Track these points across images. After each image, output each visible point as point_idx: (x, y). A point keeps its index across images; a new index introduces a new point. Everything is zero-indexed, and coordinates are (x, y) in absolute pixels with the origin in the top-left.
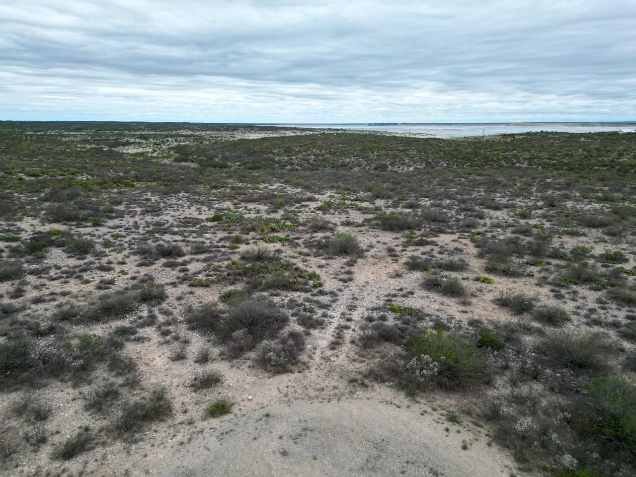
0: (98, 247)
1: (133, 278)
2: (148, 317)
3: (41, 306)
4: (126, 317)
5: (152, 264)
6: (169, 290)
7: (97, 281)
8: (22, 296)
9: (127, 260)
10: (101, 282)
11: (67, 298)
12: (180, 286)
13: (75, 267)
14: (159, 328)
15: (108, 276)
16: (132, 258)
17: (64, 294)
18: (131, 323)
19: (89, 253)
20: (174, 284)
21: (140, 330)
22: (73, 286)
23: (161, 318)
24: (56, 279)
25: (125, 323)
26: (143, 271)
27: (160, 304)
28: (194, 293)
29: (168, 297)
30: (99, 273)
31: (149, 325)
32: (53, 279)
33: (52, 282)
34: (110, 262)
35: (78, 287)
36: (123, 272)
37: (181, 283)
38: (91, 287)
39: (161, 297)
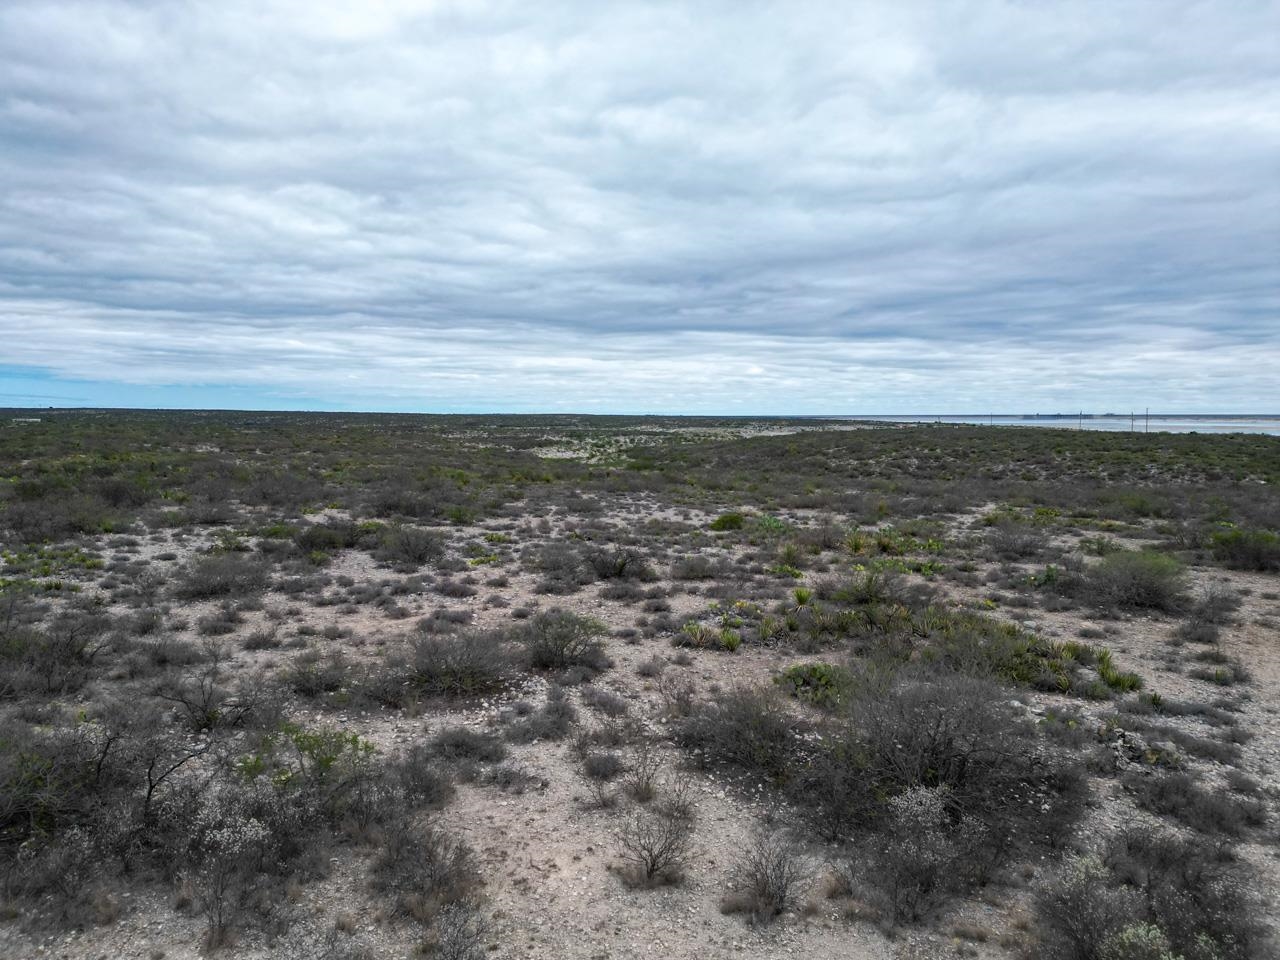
0: (450, 555)
1: (520, 615)
2: (549, 711)
3: (263, 656)
4: (480, 706)
5: (573, 590)
6: (616, 650)
7: (428, 611)
8: (230, 631)
9: (511, 580)
10: (437, 616)
11: (337, 645)
12: (649, 643)
13: (386, 583)
14: (581, 748)
15: (455, 606)
16: (525, 577)
17: (333, 634)
18: (490, 724)
19: (428, 562)
20: (629, 637)
21: (517, 751)
22: (365, 622)
23: (589, 720)
24: (331, 603)
25: (474, 722)
26: (547, 603)
27: (589, 681)
28: (689, 664)
29: (611, 665)
30: (437, 598)
31: (547, 737)
32: (322, 604)
33: (319, 611)
34: (472, 582)
35: (375, 623)
36: (497, 602)
37: (650, 635)
38: (407, 625)
39: (594, 664)
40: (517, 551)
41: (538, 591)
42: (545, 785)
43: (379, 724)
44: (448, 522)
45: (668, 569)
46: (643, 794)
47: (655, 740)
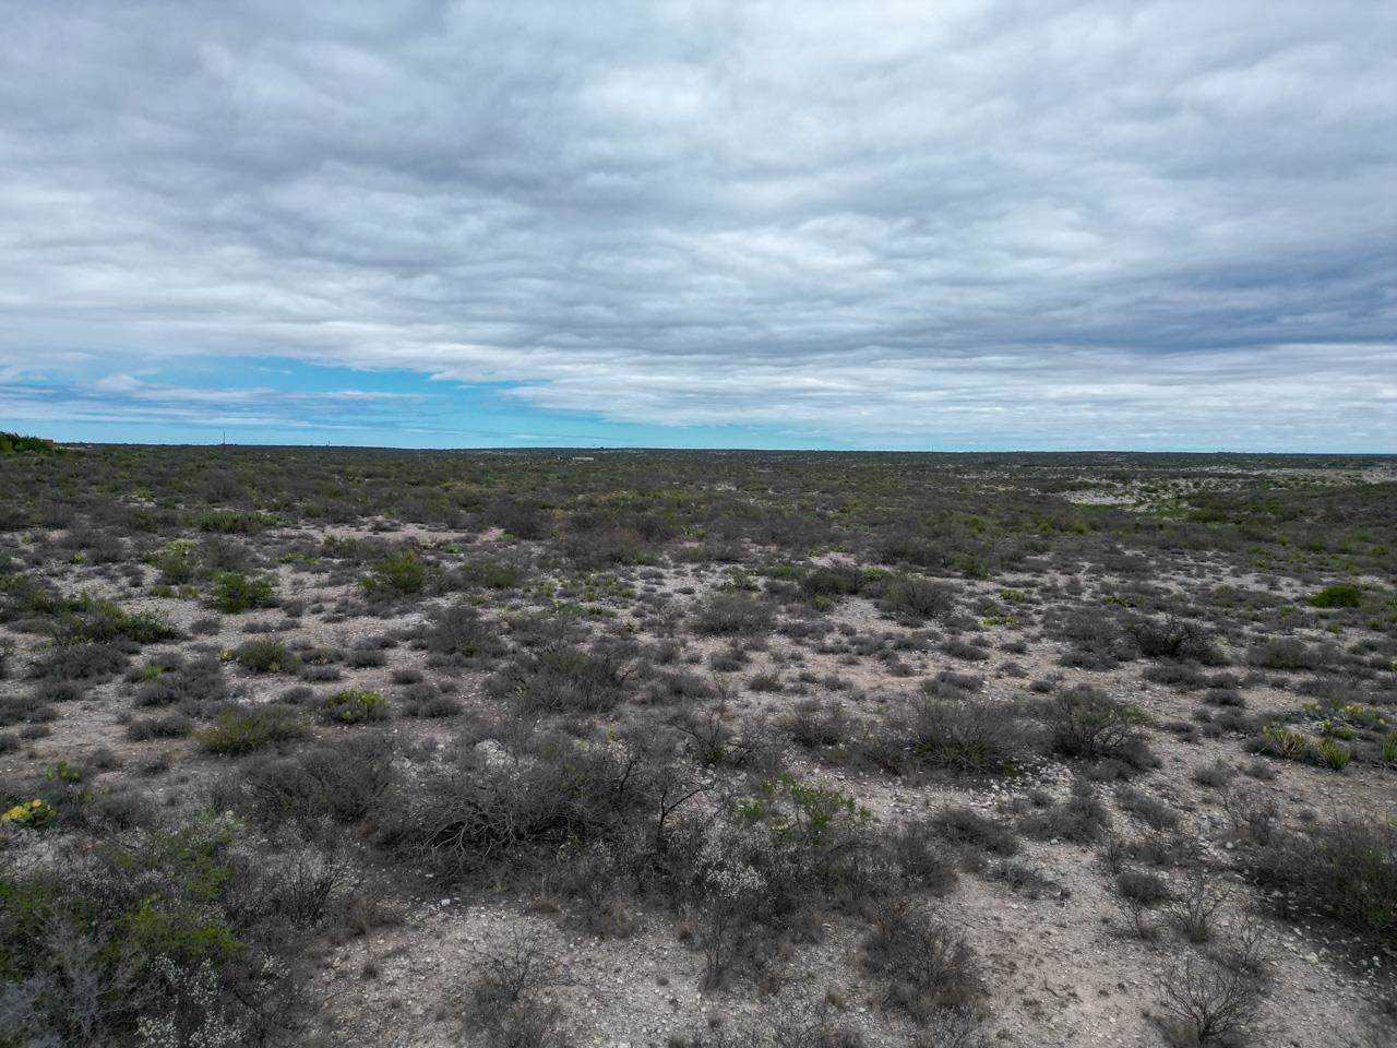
0: (959, 611)
1: (1040, 688)
2: (1073, 808)
3: (766, 698)
4: (990, 789)
5: (1108, 666)
6: (1165, 747)
7: (933, 672)
8: (737, 669)
9: (1030, 646)
10: (943, 678)
11: (837, 696)
12: (1212, 743)
13: (889, 636)
14: (1113, 859)
15: (964, 670)
16: (1047, 644)
17: (833, 685)
18: (1000, 810)
19: (934, 617)
20: (1183, 733)
21: (1032, 848)
22: (865, 675)
23: (1124, 828)
24: (832, 651)
25: (983, 804)
26: (1074, 678)
27: (1126, 780)
28: (1270, 778)
29: (1157, 765)
30: (944, 659)
31: (1069, 838)
32: (823, 651)
33: (821, 658)
34: (985, 644)
35: (877, 678)
36: (1013, 671)
37: (1213, 734)
38: (910, 685)
39: (1132, 760)
40: (1039, 613)
41: (1063, 663)
42: (1066, 895)
43: (877, 788)
44: (959, 574)
45: (1243, 652)
46: (1196, 933)
47: (1216, 868)
